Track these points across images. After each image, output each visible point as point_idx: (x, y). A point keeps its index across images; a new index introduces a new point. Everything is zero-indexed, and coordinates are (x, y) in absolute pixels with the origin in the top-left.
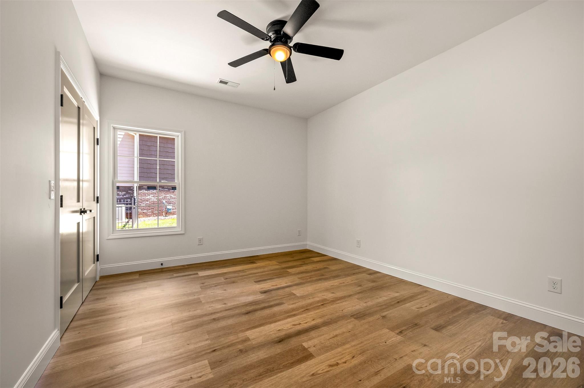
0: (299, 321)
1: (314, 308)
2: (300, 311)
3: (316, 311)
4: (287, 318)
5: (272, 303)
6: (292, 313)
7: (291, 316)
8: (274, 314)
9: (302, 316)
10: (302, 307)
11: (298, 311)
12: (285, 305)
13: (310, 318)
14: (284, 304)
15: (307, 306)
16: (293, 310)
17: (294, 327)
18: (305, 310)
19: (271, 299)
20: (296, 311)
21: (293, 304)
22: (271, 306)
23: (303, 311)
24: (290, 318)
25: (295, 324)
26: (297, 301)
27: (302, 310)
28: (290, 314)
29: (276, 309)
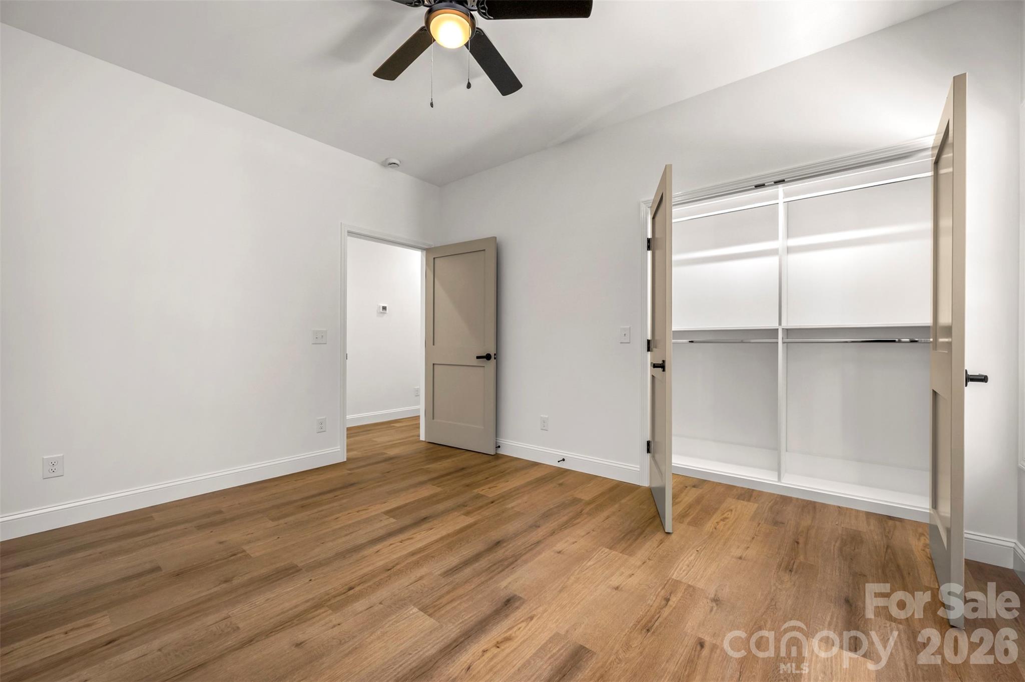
0: (404, 545)
1: (374, 576)
2: (402, 565)
3: (370, 568)
4: (426, 547)
5: (468, 571)
6: (419, 558)
7: (420, 551)
8: (451, 550)
9: (399, 555)
10: (400, 572)
11: (407, 563)
12: (439, 573)
13: (383, 553)
14: (440, 575)
15: (390, 577)
16: (417, 564)
17: (410, 535)
18: (394, 567)
19: (477, 581)
20: (410, 563)
21: (421, 578)
22: (466, 563)
23: (397, 564)
24: (420, 548)
25: (408, 541)
26: (412, 588)
27: (398, 567)
28: (422, 555)
29: (453, 560)
